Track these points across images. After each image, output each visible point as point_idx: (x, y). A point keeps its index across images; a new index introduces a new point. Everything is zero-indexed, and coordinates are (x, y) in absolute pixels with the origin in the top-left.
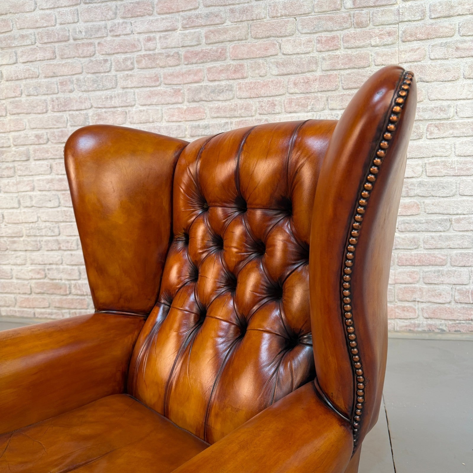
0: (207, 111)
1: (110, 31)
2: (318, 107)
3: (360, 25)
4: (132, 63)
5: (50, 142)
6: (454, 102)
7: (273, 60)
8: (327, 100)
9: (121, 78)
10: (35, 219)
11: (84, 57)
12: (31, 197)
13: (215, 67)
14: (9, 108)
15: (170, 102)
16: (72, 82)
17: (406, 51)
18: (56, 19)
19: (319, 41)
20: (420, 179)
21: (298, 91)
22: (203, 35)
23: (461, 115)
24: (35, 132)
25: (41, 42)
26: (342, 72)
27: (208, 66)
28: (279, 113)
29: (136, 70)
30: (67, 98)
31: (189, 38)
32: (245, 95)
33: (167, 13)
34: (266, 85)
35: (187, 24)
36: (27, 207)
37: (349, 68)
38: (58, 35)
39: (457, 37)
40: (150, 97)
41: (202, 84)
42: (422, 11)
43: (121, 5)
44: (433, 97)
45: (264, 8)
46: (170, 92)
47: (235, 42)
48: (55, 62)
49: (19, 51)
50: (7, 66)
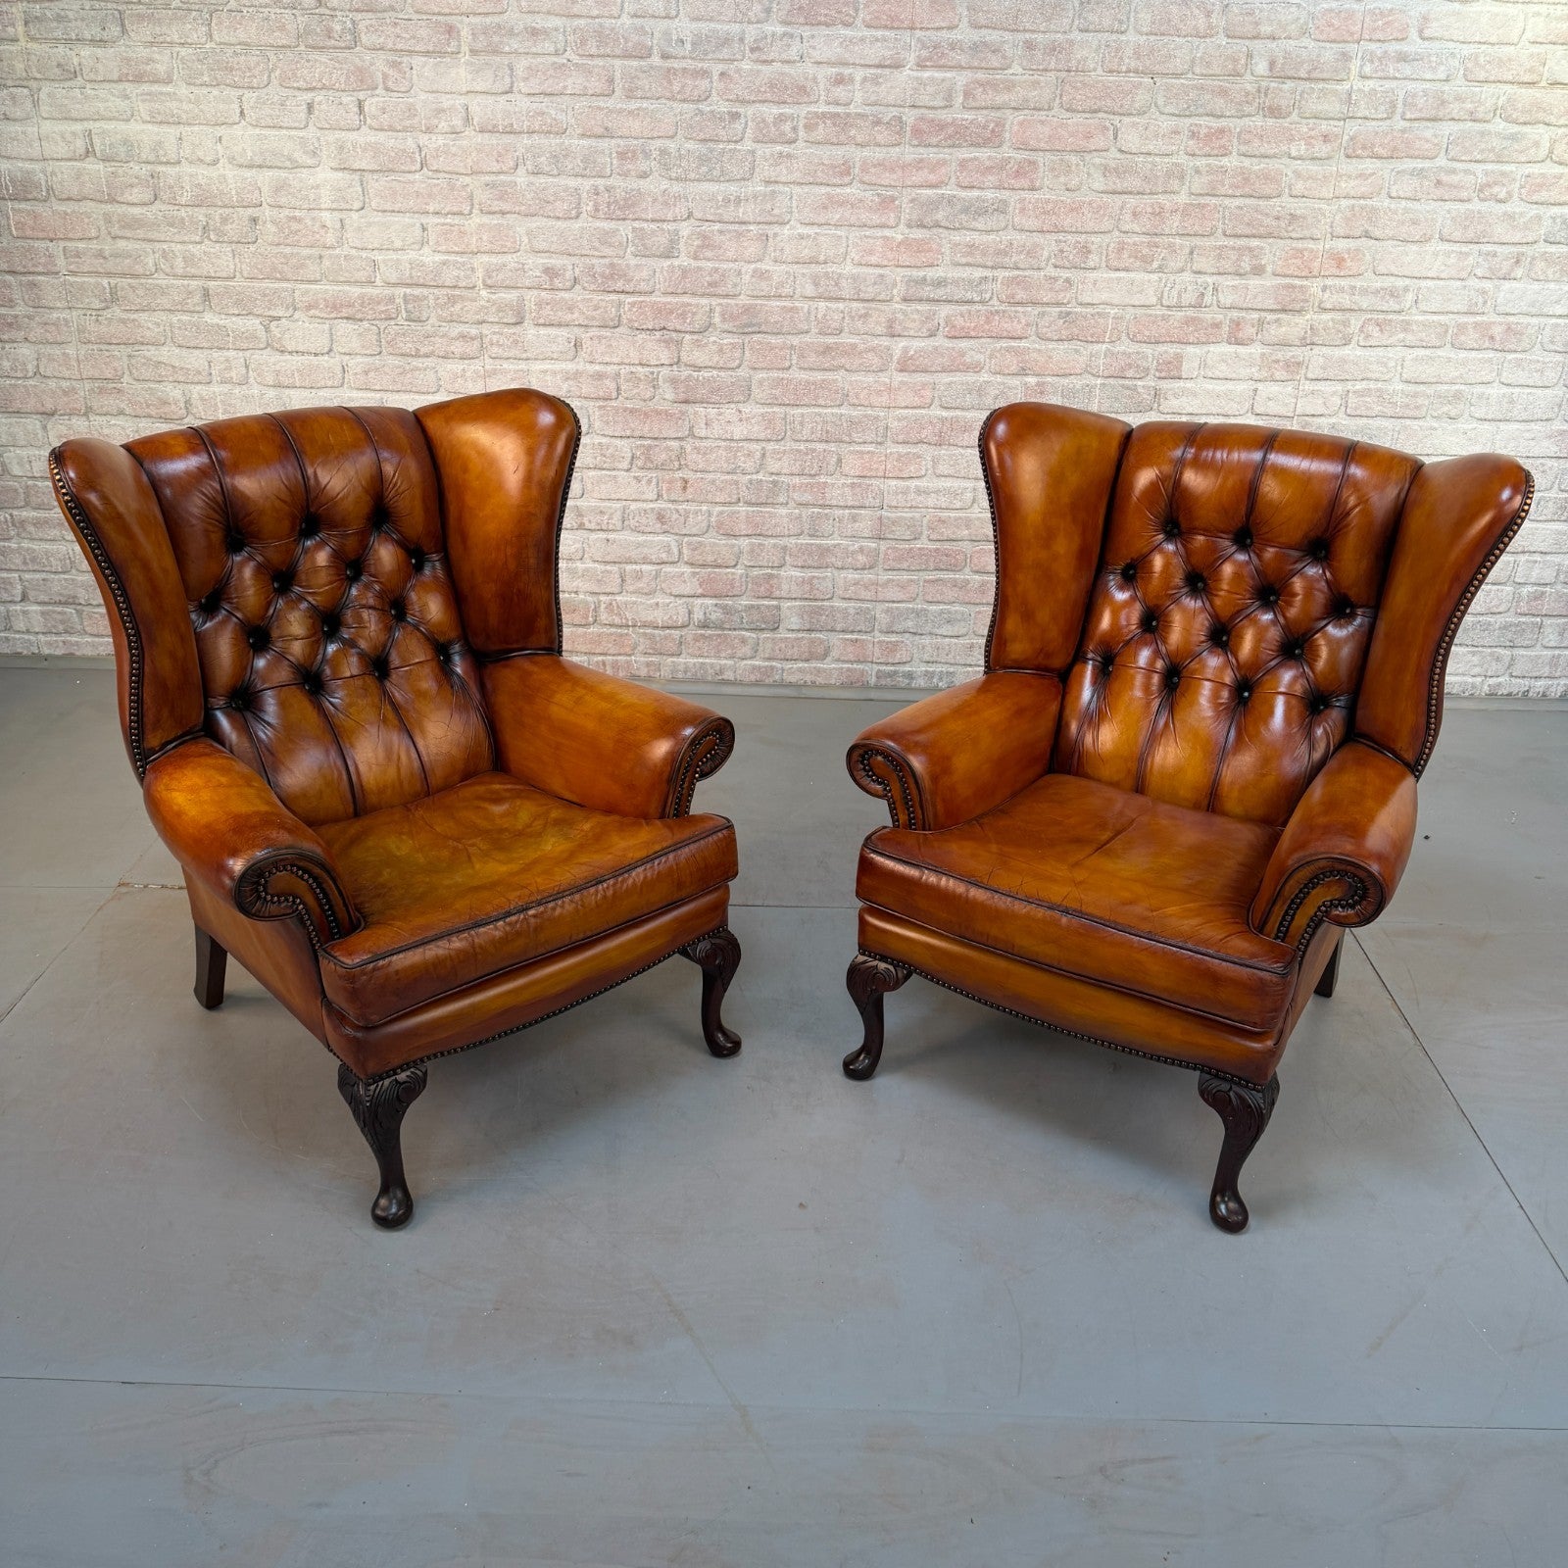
0: (946, 249)
1: (752, 50)
2: (1172, 264)
3: (1274, 112)
4: (795, 129)
5: (577, 287)
6: (1417, 281)
7: (1097, 161)
8: (1191, 253)
9: (766, 160)
11: (684, 101)
13: (976, 159)
14: (481, 196)
15: (869, 223)
16: (647, 155)
17: (1350, 177)
19: (1193, 135)
20: (1333, 420)
21: (1137, 229)
22: (959, 88)
23: (1423, 306)
24: (542, 260)
25: (581, 52)
26: (1227, 201)
27: (961, 156)
28: (1094, 269)
29: (800, 144)
30: (633, 190)
31: (930, 89)
32: (1030, 224)
33: (886, 27)
34: (1076, 209)
35: (928, 59)
37: (1242, 196)
38: (626, 40)
39: (1442, 161)
40: (825, 208)
41: (944, 191)
42: (1391, 102)
44: (1381, 269)
45: (1097, 50)
46: (872, 201)
47: (1026, 112)
48: (610, 103)
49: (521, 65)
50: (484, 96)
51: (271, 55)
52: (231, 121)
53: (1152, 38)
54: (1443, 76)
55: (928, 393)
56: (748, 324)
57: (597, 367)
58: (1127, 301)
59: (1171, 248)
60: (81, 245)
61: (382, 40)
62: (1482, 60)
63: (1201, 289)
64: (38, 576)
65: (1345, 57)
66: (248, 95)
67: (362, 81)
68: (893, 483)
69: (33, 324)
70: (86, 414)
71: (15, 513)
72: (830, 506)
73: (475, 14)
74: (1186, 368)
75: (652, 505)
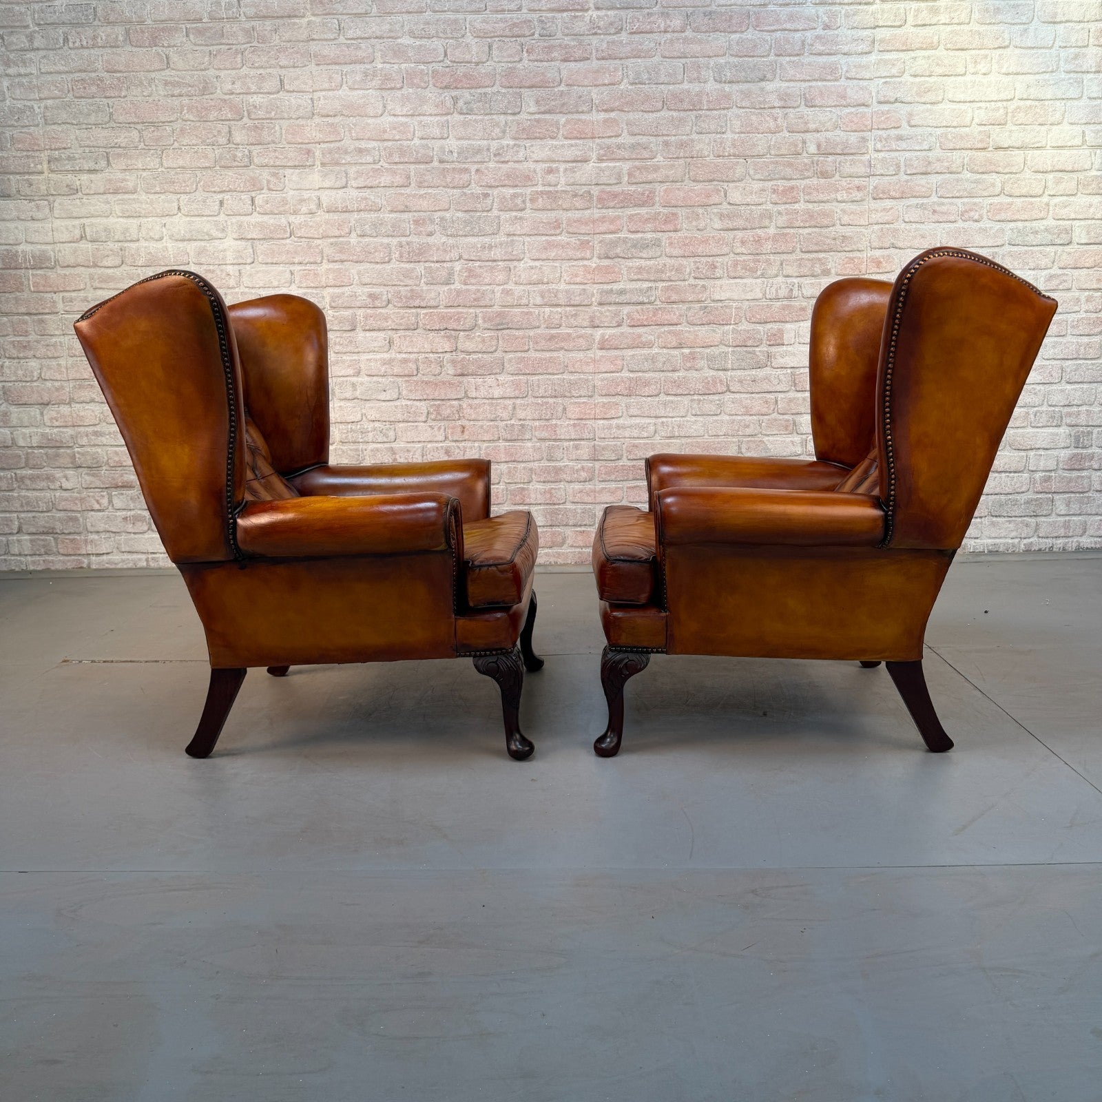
0: (624, 271)
1: (495, 155)
2: (770, 272)
3: (824, 175)
4: (524, 202)
5: (390, 305)
7: (715, 211)
8: (782, 264)
9: (507, 222)
10: (359, 417)
11: (454, 188)
12: (354, 385)
13: (639, 214)
14: (329, 251)
15: (574, 257)
16: (432, 221)
17: (877, 211)
18: (414, 131)
19: (774, 191)
21: (745, 252)
22: (625, 172)
24: (367, 290)
25: (389, 161)
26: (801, 231)
27: (629, 213)
28: (720, 278)
29: (528, 211)
30: (423, 243)
31: (607, 173)
32: (676, 252)
33: (577, 138)
34: (706, 241)
35: (604, 156)
36: (345, 399)
37: (810, 227)
38: (417, 153)
39: (934, 199)
40: (546, 249)
41: (622, 235)
42: (896, 164)
43: (514, 121)
45: (709, 144)
46: (575, 243)
47: (668, 184)
48: (408, 191)
49: (352, 170)
50: (328, 190)
51: (198, 173)
52: (172, 213)
53: (742, 135)
54: (927, 148)
55: (619, 362)
56: (500, 325)
57: (404, 356)
58: (743, 297)
59: (769, 263)
60: (74, 294)
61: (266, 160)
62: (950, 137)
63: (791, 287)
64: (30, 515)
65: (864, 140)
66: (183, 197)
67: (254, 185)
68: (601, 422)
69: (40, 346)
70: (69, 403)
71: (18, 472)
72: (560, 440)
73: (324, 142)
74: (787, 337)
75: (441, 445)
